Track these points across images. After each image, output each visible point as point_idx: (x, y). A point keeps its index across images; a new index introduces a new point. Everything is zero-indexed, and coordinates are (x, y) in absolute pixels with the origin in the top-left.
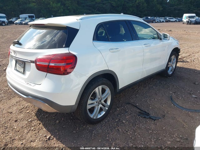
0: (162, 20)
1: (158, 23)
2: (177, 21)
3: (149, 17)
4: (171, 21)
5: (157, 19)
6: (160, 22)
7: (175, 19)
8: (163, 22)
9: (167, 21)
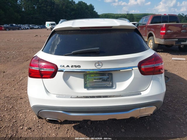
0: (27, 27)
1: (24, 29)
2: (40, 28)
3: (14, 25)
4: (35, 28)
5: (23, 26)
6: (26, 29)
7: (38, 27)
8: (28, 29)
9: (32, 28)
